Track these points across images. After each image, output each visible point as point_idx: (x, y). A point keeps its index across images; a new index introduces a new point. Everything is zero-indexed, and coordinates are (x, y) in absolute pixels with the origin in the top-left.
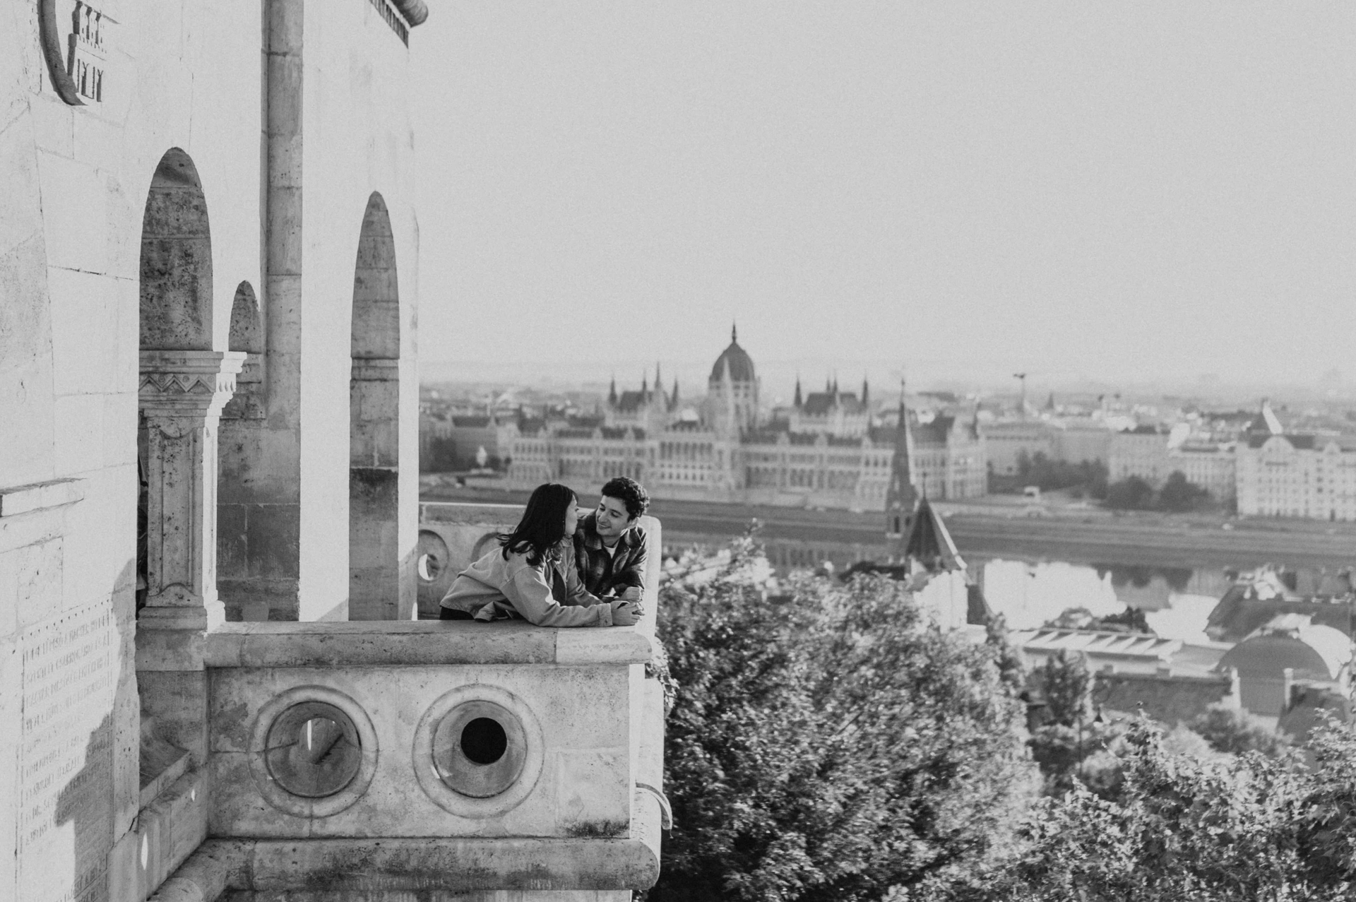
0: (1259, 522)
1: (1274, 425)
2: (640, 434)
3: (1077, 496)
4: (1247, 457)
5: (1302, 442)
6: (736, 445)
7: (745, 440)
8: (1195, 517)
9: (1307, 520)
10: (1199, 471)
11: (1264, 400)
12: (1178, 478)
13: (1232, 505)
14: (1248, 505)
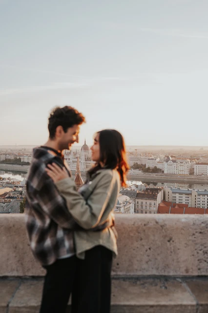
0: (167, 175)
1: (171, 159)
2: (69, 159)
3: (140, 170)
4: (165, 164)
5: (174, 161)
6: (84, 161)
7: (86, 161)
8: (156, 174)
9: (175, 174)
10: (159, 166)
11: (169, 154)
12: (156, 167)
13: (163, 172)
14: (165, 172)
